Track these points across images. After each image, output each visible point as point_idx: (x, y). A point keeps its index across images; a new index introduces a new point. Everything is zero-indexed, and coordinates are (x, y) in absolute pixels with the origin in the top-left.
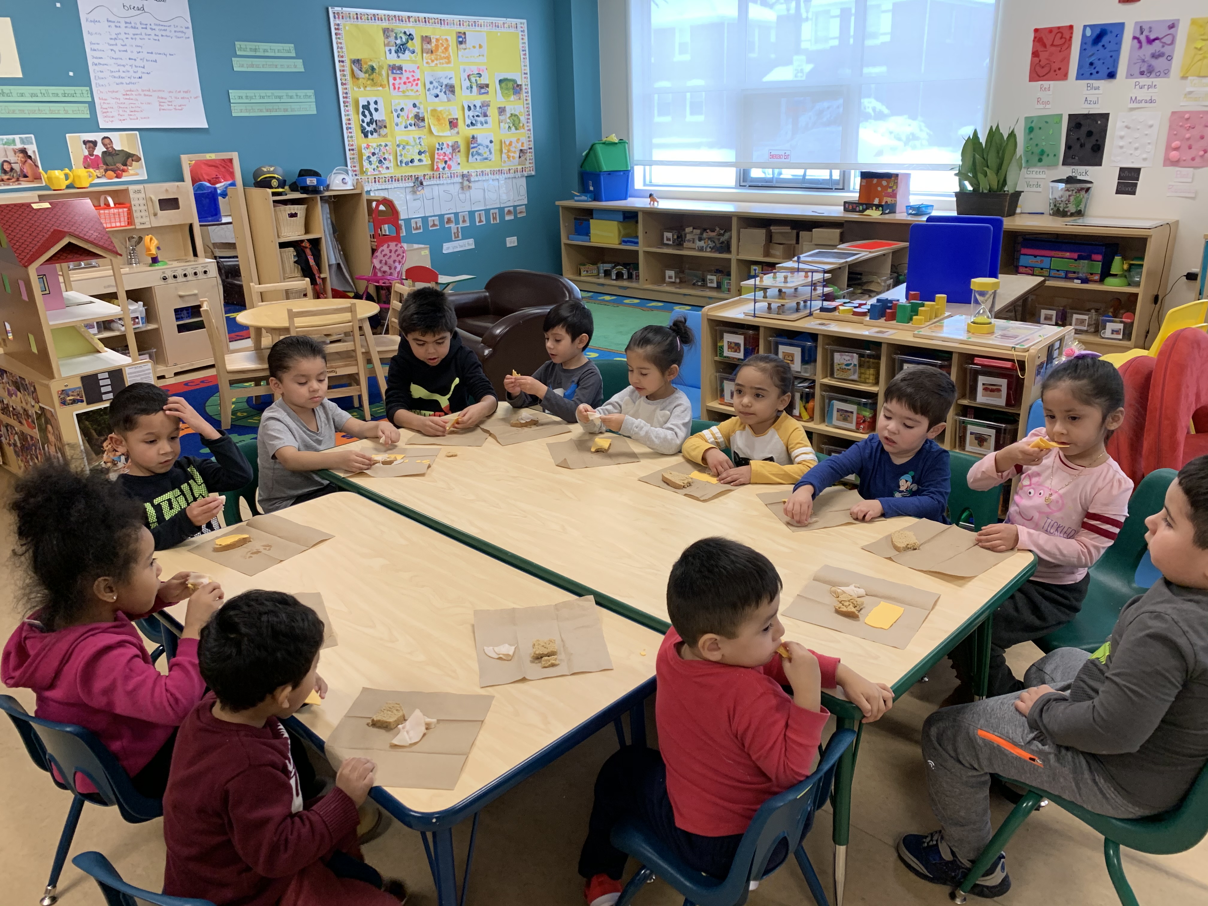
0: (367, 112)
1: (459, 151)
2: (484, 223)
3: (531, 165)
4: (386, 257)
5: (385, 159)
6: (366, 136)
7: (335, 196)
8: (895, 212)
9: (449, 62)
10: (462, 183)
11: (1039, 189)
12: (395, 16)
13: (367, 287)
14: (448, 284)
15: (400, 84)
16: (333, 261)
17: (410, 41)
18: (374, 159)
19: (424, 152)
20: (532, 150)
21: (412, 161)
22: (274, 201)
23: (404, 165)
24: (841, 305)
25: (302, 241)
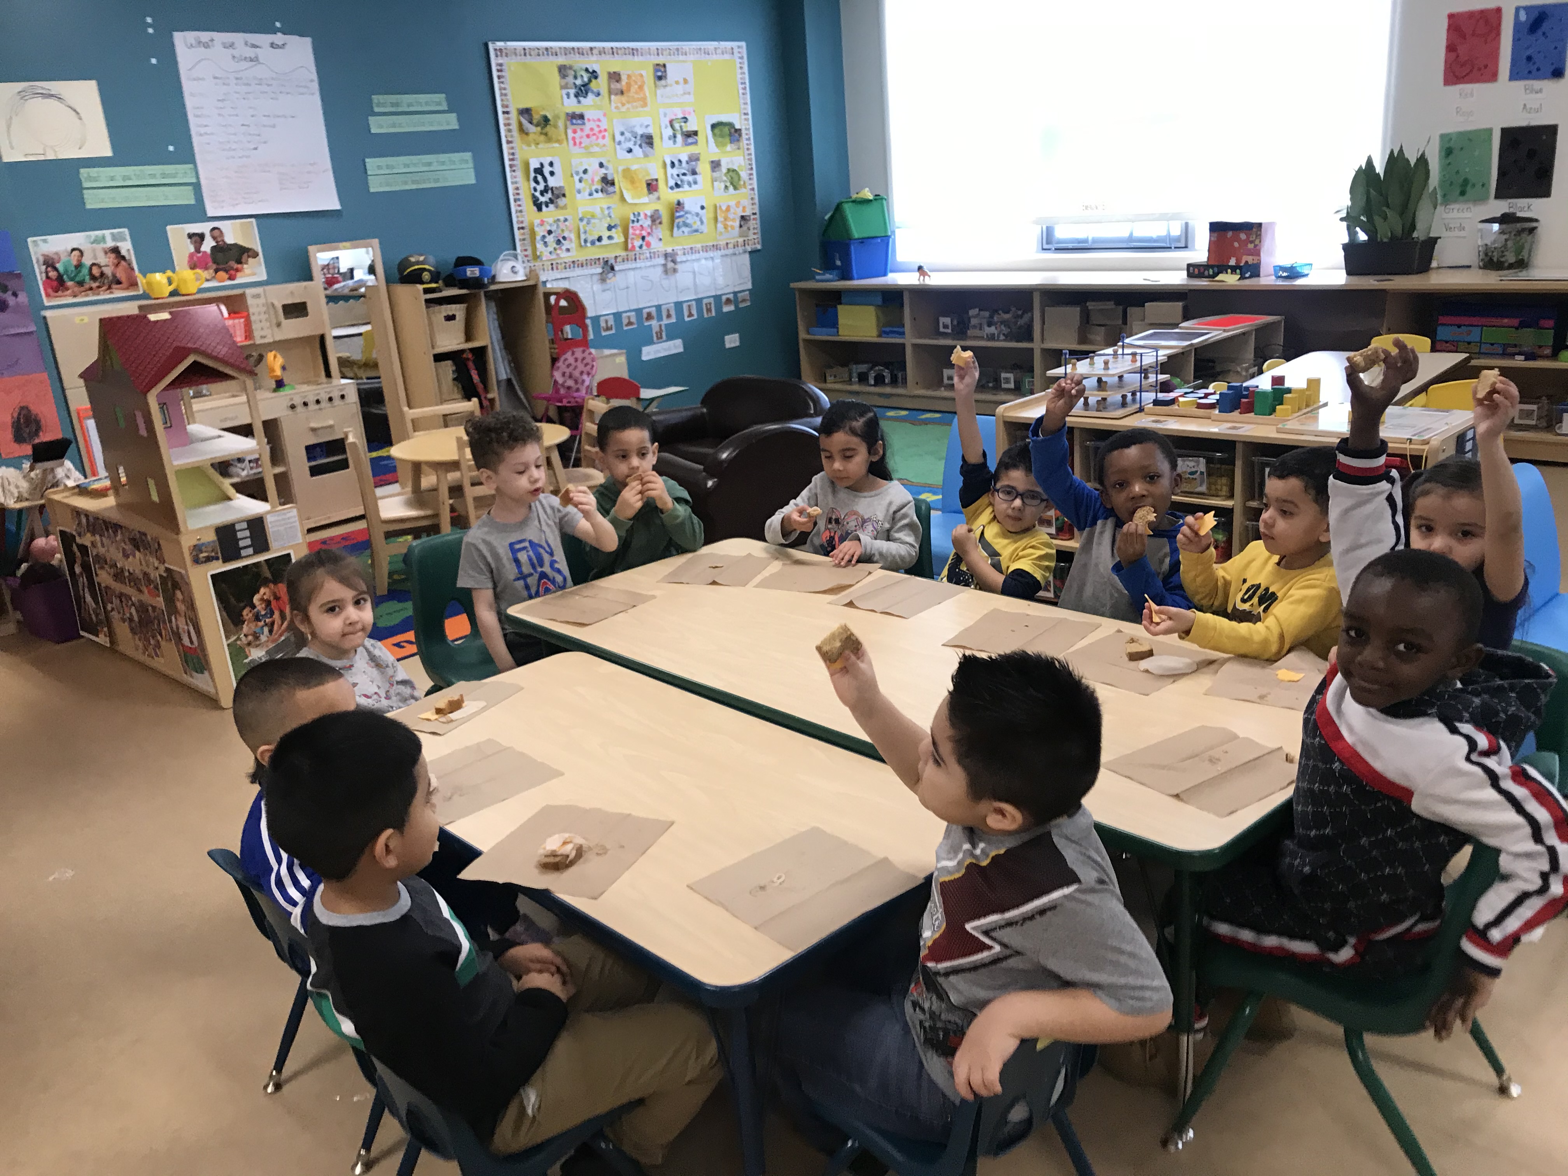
0: (540, 178)
1: (660, 223)
2: (695, 317)
3: (755, 237)
4: (571, 368)
5: (564, 238)
6: (540, 209)
7: (502, 290)
8: (1258, 276)
9: (645, 105)
10: (665, 265)
11: (1462, 233)
12: (573, 48)
13: (547, 409)
14: (652, 400)
15: (581, 137)
16: (503, 376)
17: (593, 81)
18: (550, 239)
19: (615, 226)
20: (757, 216)
21: (600, 239)
22: (427, 301)
23: (589, 245)
24: (1181, 396)
25: (462, 351)
